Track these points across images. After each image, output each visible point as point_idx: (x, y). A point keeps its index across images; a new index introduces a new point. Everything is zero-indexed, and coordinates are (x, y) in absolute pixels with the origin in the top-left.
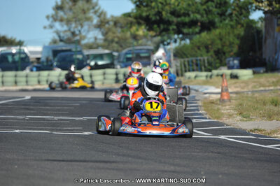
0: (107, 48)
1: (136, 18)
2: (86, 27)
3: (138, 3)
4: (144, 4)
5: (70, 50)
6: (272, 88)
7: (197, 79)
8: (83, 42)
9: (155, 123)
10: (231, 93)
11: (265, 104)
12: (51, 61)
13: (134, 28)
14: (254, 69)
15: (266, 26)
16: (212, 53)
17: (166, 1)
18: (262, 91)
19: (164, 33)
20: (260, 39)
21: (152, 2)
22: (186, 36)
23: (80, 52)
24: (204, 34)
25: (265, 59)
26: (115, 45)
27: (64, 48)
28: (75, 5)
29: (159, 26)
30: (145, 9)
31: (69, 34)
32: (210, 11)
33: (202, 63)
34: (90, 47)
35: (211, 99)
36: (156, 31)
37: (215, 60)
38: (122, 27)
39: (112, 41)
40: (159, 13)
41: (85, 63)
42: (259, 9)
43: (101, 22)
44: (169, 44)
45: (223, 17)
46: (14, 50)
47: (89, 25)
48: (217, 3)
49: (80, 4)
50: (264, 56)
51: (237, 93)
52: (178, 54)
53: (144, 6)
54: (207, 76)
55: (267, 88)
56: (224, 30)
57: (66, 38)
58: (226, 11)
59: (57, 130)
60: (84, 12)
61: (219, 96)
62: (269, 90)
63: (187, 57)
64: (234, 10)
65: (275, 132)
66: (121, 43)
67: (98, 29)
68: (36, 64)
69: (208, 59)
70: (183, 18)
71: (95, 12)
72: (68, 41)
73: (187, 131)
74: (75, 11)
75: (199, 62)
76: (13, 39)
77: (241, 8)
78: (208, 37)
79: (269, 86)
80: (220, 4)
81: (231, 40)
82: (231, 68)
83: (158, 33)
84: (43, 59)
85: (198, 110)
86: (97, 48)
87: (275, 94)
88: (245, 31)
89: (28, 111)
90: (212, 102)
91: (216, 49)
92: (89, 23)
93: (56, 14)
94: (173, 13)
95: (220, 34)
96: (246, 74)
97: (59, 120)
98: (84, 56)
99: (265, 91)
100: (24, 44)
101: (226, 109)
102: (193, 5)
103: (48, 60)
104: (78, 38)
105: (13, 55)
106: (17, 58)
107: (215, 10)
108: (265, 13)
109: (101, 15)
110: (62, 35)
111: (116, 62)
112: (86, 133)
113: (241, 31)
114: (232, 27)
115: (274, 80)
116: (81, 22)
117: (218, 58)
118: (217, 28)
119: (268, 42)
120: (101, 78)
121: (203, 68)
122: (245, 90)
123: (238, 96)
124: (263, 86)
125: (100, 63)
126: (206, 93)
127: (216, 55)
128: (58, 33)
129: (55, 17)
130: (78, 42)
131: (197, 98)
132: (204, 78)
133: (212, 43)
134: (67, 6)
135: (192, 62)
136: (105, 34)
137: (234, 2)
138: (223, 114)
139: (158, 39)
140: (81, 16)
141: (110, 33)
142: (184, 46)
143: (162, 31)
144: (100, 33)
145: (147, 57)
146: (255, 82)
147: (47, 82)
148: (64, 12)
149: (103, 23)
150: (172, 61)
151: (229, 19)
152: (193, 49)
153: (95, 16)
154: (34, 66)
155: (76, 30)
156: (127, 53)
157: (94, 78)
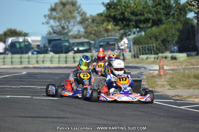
0: (87, 38)
1: (106, 17)
2: (72, 23)
3: (108, 6)
4: (113, 7)
5: (60, 40)
7: (148, 59)
8: (70, 34)
12: (47, 47)
13: (105, 24)
14: (188, 53)
15: (198, 23)
16: (159, 41)
17: (127, 5)
19: (126, 28)
20: (194, 31)
21: (117, 6)
22: (141, 29)
23: (68, 41)
24: (154, 28)
25: (196, 46)
26: (92, 36)
27: (56, 38)
28: (64, 8)
29: (123, 23)
30: (113, 10)
31: (60, 28)
32: (159, 12)
33: (152, 48)
34: (75, 37)
35: (154, 74)
36: (120, 26)
37: (161, 46)
39: (91, 33)
40: (123, 13)
41: (70, 49)
42: (192, 11)
43: (83, 19)
44: (129, 35)
45: (168, 16)
46: (21, 39)
47: (74, 22)
48: (164, 6)
49: (68, 7)
50: (196, 44)
51: (172, 70)
52: (136, 42)
54: (155, 58)
55: (195, 67)
56: (168, 26)
57: (58, 30)
58: (170, 12)
60: (71, 12)
61: (157, 72)
62: (197, 68)
63: (142, 45)
64: (176, 11)
66: (97, 34)
67: (81, 25)
68: (36, 49)
69: (156, 46)
70: (139, 17)
71: (79, 13)
72: (60, 33)
74: (64, 12)
75: (150, 48)
76: (21, 31)
77: (180, 10)
79: (197, 65)
80: (166, 7)
81: (174, 33)
82: (172, 52)
83: (122, 28)
84: (42, 46)
86: (80, 38)
88: (183, 26)
90: (153, 77)
91: (163, 39)
92: (74, 20)
93: (51, 14)
94: (133, 13)
95: (165, 28)
96: (182, 56)
97: (41, 88)
98: (70, 43)
99: (194, 68)
100: (29, 35)
101: (161, 81)
102: (147, 7)
103: (45, 46)
104: (66, 31)
105: (20, 43)
106: (22, 45)
107: (162, 11)
108: (196, 13)
109: (83, 14)
110: (55, 28)
111: (92, 49)
112: (56, 98)
113: (180, 26)
114: (174, 23)
116: (69, 19)
117: (164, 45)
118: (163, 24)
121: (153, 52)
122: (180, 68)
123: (173, 72)
124: (193, 65)
125: (81, 48)
126: (151, 70)
127: (162, 43)
128: (52, 27)
129: (50, 16)
130: (67, 34)
131: (143, 74)
132: (153, 59)
133: (160, 35)
134: (59, 8)
135: (145, 47)
136: (86, 28)
137: (175, 6)
139: (122, 31)
140: (69, 15)
141: (89, 28)
142: (140, 37)
143: (124, 26)
144: (82, 27)
145: (114, 45)
146: (188, 62)
147: (43, 61)
148: (56, 12)
149: (84, 21)
150: (132, 47)
151: (172, 17)
152: (146, 39)
153: (78, 16)
154: (35, 51)
155: (65, 25)
156: (100, 42)
157: (76, 60)
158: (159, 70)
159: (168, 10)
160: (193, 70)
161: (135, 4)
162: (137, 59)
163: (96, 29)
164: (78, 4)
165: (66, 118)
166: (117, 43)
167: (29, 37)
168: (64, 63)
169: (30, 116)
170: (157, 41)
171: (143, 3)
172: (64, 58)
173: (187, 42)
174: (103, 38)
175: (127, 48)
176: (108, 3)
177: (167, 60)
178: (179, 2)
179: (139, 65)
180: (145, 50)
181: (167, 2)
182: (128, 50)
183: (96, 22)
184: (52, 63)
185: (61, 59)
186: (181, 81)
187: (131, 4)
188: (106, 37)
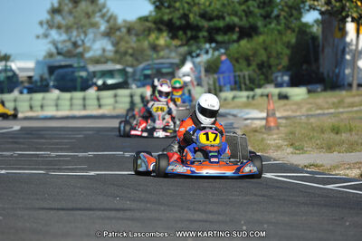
0: (119, 63)
1: (155, 23)
2: (91, 36)
3: (158, 3)
4: (166, 4)
5: (70, 66)
6: (332, 111)
7: (236, 100)
8: (88, 55)
9: (212, 160)
10: (280, 118)
11: (323, 132)
12: (46, 80)
13: (153, 36)
14: (310, 87)
15: (323, 32)
16: (254, 66)
18: (319, 114)
19: (192, 42)
20: (316, 47)
21: (175, 2)
22: (220, 44)
23: (84, 68)
24: (243, 42)
25: (323, 74)
26: (128, 58)
27: (63, 63)
28: (76, 7)
29: (185, 33)
30: (167, 11)
31: (69, 45)
32: (251, 12)
33: (242, 80)
34: (97, 61)
35: (254, 126)
36: (181, 40)
37: (258, 76)
38: (137, 35)
39: (126, 53)
40: (185, 16)
41: (90, 83)
42: (314, 9)
43: (111, 28)
44: (198, 55)
45: (268, 20)
47: (94, 32)
48: (260, 2)
49: (83, 5)
50: (321, 70)
51: (286, 118)
52: (211, 68)
53: (166, 8)
54: (248, 97)
55: (326, 111)
56: (270, 37)
57: (65, 49)
58: (272, 12)
59: (54, 170)
60: (88, 16)
61: (264, 122)
62: (328, 114)
64: (282, 10)
65: (337, 167)
66: (137, 55)
67: (107, 38)
68: (26, 85)
69: (249, 76)
70: (216, 22)
71: (103, 16)
72: (68, 54)
73: (255, 169)
74: (76, 14)
75: (237, 79)
77: (290, 8)
78: (249, 46)
79: (328, 109)
80: (264, 3)
81: (279, 50)
82: (279, 85)
83: (184, 42)
84: (36, 78)
86: (105, 62)
87: (337, 119)
88: (297, 37)
89: (17, 146)
90: (255, 131)
91: (259, 62)
92: (94, 30)
93: (53, 19)
94: (204, 16)
95: (264, 42)
96: (299, 93)
97: (57, 156)
98: (88, 73)
99: (324, 114)
100: (11, 59)
101: (273, 139)
102: (229, 4)
103: (42, 79)
104: (80, 50)
106: (1, 77)
107: (256, 10)
108: (322, 13)
109: (111, 19)
110: (60, 46)
111: (130, 81)
112: (92, 173)
113: (293, 39)
114: (280, 32)
115: (335, 100)
116: (84, 29)
117: (263, 74)
118: (261, 34)
119: (326, 51)
120: (111, 101)
121: (243, 86)
122: (298, 114)
123: (288, 121)
124: (321, 109)
125: (110, 82)
126: (246, 119)
127: (260, 69)
128: (54, 43)
129: (51, 23)
130: (81, 55)
132: (244, 99)
133: (255, 54)
134: (66, 9)
136: (115, 44)
138: (269, 145)
139: (184, 49)
140: (84, 21)
141: (122, 43)
143: (188, 41)
144: (109, 43)
146: (311, 104)
147: (42, 107)
148: (62, 16)
149: (113, 31)
150: (204, 78)
151: (275, 22)
153: (102, 21)
154: (25, 88)
155: (78, 39)
156: (144, 69)
157: (103, 102)
158: (266, 119)
159: (269, 9)
163: (134, 45)
167: (13, 61)
168: (80, 110)
170: (249, 65)
172: (79, 99)
183: (134, 32)
184: (57, 110)
185: (75, 102)
188: (157, 60)
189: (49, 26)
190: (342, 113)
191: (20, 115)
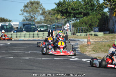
0: (46, 23)
1: (57, 11)
2: (37, 15)
3: (58, 5)
4: (61, 5)
5: (30, 24)
6: (110, 40)
7: (81, 36)
8: (36, 21)
10: (92, 42)
11: (105, 47)
12: (22, 28)
13: (56, 15)
14: (104, 32)
15: (110, 15)
17: (69, 4)
19: (68, 17)
20: (107, 20)
21: (63, 4)
22: (77, 18)
23: (34, 25)
24: (84, 18)
25: (109, 28)
26: (49, 22)
27: (28, 23)
28: (32, 5)
29: (66, 14)
30: (61, 7)
31: (30, 17)
32: (87, 8)
33: (83, 29)
34: (39, 23)
36: (65, 16)
39: (48, 20)
40: (66, 9)
41: (36, 29)
42: (106, 8)
44: (70, 22)
45: (93, 11)
46: (7, 24)
48: (90, 5)
49: (35, 5)
50: (109, 27)
51: (95, 42)
52: (74, 26)
53: (60, 6)
54: (85, 35)
55: (108, 40)
56: (93, 16)
57: (29, 19)
58: (94, 8)
60: (36, 8)
63: (78, 27)
66: (51, 21)
67: (42, 15)
68: (16, 30)
69: (86, 28)
70: (76, 11)
71: (41, 8)
72: (30, 20)
74: (32, 8)
75: (82, 29)
76: (7, 19)
77: (100, 7)
80: (92, 5)
81: (96, 20)
82: (95, 31)
83: (66, 17)
84: (19, 28)
85: (77, 49)
86: (42, 23)
87: (111, 42)
88: (101, 16)
90: (84, 46)
91: (90, 24)
92: (38, 13)
93: (25, 9)
94: (72, 9)
95: (91, 17)
96: (101, 34)
102: (80, 6)
104: (33, 19)
105: (6, 26)
106: (8, 27)
107: (89, 8)
108: (109, 9)
109: (43, 9)
110: (27, 17)
113: (99, 16)
114: (96, 15)
115: (112, 37)
116: (35, 12)
117: (90, 28)
118: (90, 15)
119: (110, 21)
120: (42, 35)
121: (84, 31)
122: (99, 41)
125: (42, 29)
126: (83, 42)
127: (89, 26)
128: (25, 17)
129: (24, 10)
131: (78, 44)
133: (88, 21)
134: (29, 6)
135: (79, 29)
136: (45, 17)
137: (97, 5)
138: (87, 50)
139: (66, 19)
140: (35, 10)
141: (47, 17)
142: (76, 23)
143: (67, 17)
144: (43, 17)
145: (61, 27)
146: (104, 38)
147: (20, 37)
148: (28, 8)
149: (44, 13)
150: (72, 29)
151: (95, 11)
152: (80, 24)
153: (41, 10)
154: (15, 30)
155: (33, 15)
156: (53, 25)
157: (39, 36)
158: (87, 42)
160: (107, 42)
161: (74, 3)
162: (74, 36)
163: (51, 18)
164: (40, 4)
165: (34, 70)
166: (63, 26)
167: (12, 22)
168: (32, 38)
169: (12, 68)
171: (78, 3)
172: (32, 34)
173: (104, 25)
174: (55, 23)
175: (69, 29)
176: (58, 3)
177: (92, 36)
178: (99, 2)
179: (76, 39)
180: (79, 31)
181: (92, 2)
182: (69, 30)
183: (51, 14)
184: (25, 38)
185: (30, 35)
186: (100, 48)
187: (71, 3)
188: (57, 23)
189: (24, 11)
190: (113, 41)
191: (13, 39)
